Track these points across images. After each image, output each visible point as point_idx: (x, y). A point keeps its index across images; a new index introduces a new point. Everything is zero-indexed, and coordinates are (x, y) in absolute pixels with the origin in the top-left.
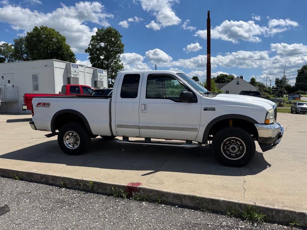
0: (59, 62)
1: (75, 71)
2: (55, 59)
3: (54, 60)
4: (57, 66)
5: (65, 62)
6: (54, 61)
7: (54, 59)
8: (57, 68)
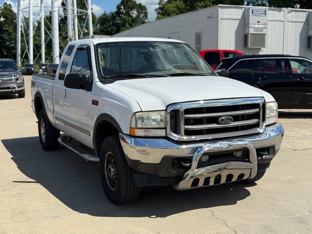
0: (229, 10)
1: (259, 22)
2: (221, 5)
3: (221, 7)
4: (225, 17)
5: (241, 8)
6: (219, 8)
7: (219, 5)
8: (226, 20)
